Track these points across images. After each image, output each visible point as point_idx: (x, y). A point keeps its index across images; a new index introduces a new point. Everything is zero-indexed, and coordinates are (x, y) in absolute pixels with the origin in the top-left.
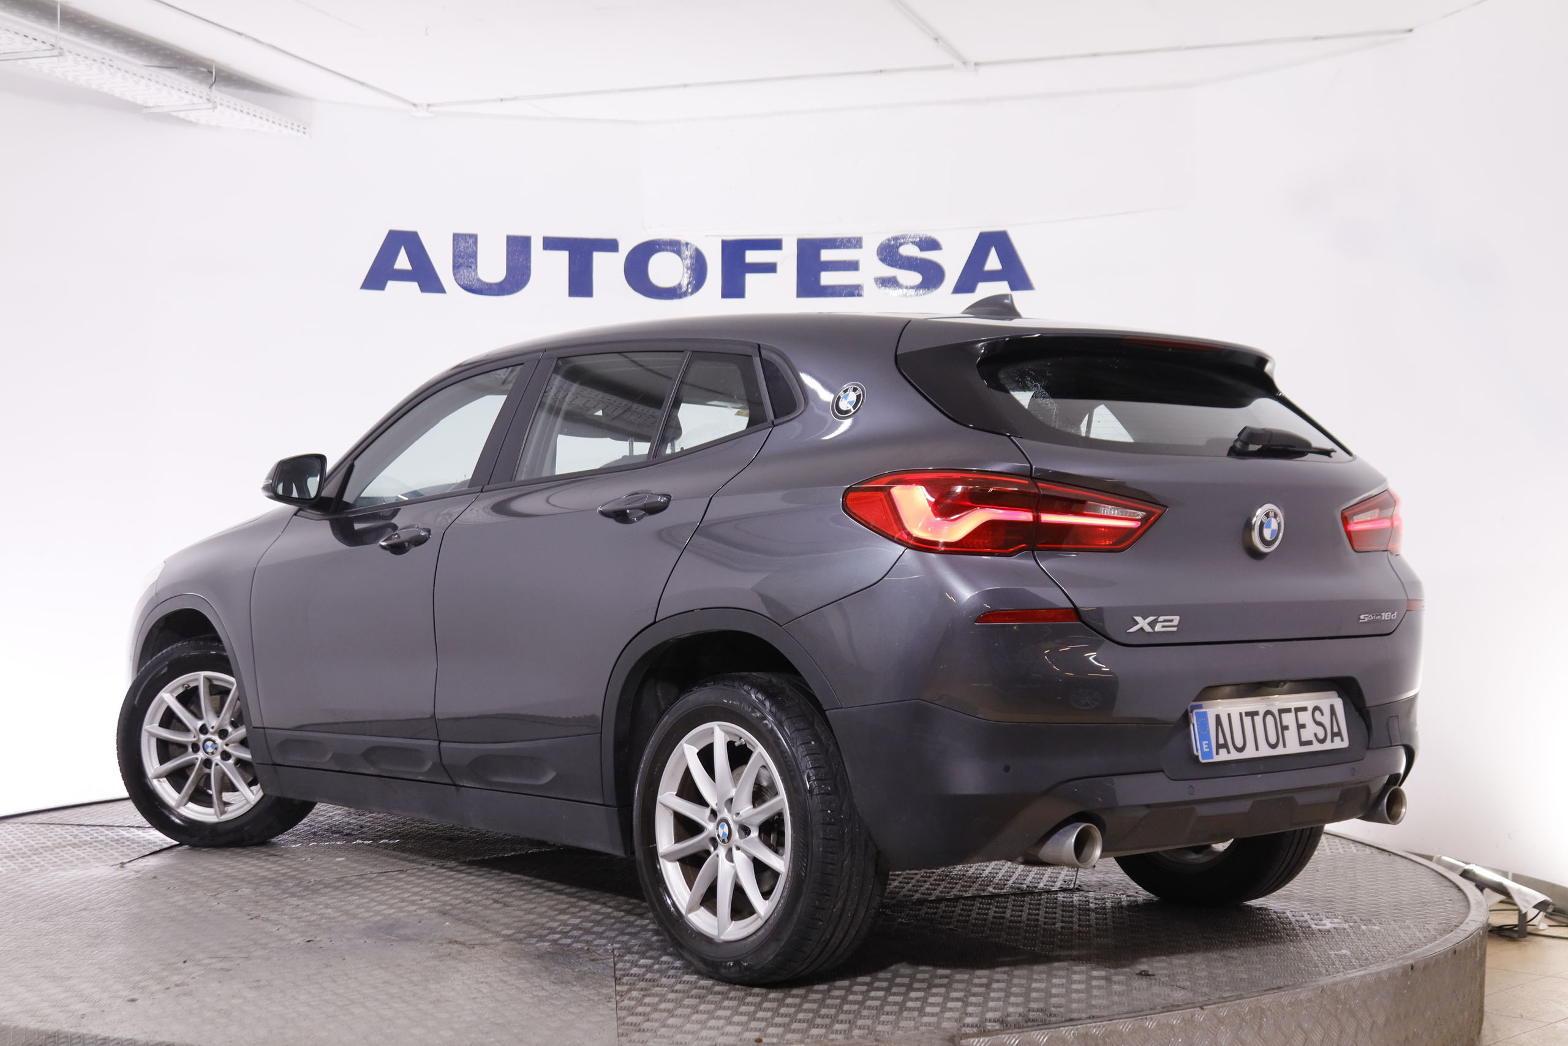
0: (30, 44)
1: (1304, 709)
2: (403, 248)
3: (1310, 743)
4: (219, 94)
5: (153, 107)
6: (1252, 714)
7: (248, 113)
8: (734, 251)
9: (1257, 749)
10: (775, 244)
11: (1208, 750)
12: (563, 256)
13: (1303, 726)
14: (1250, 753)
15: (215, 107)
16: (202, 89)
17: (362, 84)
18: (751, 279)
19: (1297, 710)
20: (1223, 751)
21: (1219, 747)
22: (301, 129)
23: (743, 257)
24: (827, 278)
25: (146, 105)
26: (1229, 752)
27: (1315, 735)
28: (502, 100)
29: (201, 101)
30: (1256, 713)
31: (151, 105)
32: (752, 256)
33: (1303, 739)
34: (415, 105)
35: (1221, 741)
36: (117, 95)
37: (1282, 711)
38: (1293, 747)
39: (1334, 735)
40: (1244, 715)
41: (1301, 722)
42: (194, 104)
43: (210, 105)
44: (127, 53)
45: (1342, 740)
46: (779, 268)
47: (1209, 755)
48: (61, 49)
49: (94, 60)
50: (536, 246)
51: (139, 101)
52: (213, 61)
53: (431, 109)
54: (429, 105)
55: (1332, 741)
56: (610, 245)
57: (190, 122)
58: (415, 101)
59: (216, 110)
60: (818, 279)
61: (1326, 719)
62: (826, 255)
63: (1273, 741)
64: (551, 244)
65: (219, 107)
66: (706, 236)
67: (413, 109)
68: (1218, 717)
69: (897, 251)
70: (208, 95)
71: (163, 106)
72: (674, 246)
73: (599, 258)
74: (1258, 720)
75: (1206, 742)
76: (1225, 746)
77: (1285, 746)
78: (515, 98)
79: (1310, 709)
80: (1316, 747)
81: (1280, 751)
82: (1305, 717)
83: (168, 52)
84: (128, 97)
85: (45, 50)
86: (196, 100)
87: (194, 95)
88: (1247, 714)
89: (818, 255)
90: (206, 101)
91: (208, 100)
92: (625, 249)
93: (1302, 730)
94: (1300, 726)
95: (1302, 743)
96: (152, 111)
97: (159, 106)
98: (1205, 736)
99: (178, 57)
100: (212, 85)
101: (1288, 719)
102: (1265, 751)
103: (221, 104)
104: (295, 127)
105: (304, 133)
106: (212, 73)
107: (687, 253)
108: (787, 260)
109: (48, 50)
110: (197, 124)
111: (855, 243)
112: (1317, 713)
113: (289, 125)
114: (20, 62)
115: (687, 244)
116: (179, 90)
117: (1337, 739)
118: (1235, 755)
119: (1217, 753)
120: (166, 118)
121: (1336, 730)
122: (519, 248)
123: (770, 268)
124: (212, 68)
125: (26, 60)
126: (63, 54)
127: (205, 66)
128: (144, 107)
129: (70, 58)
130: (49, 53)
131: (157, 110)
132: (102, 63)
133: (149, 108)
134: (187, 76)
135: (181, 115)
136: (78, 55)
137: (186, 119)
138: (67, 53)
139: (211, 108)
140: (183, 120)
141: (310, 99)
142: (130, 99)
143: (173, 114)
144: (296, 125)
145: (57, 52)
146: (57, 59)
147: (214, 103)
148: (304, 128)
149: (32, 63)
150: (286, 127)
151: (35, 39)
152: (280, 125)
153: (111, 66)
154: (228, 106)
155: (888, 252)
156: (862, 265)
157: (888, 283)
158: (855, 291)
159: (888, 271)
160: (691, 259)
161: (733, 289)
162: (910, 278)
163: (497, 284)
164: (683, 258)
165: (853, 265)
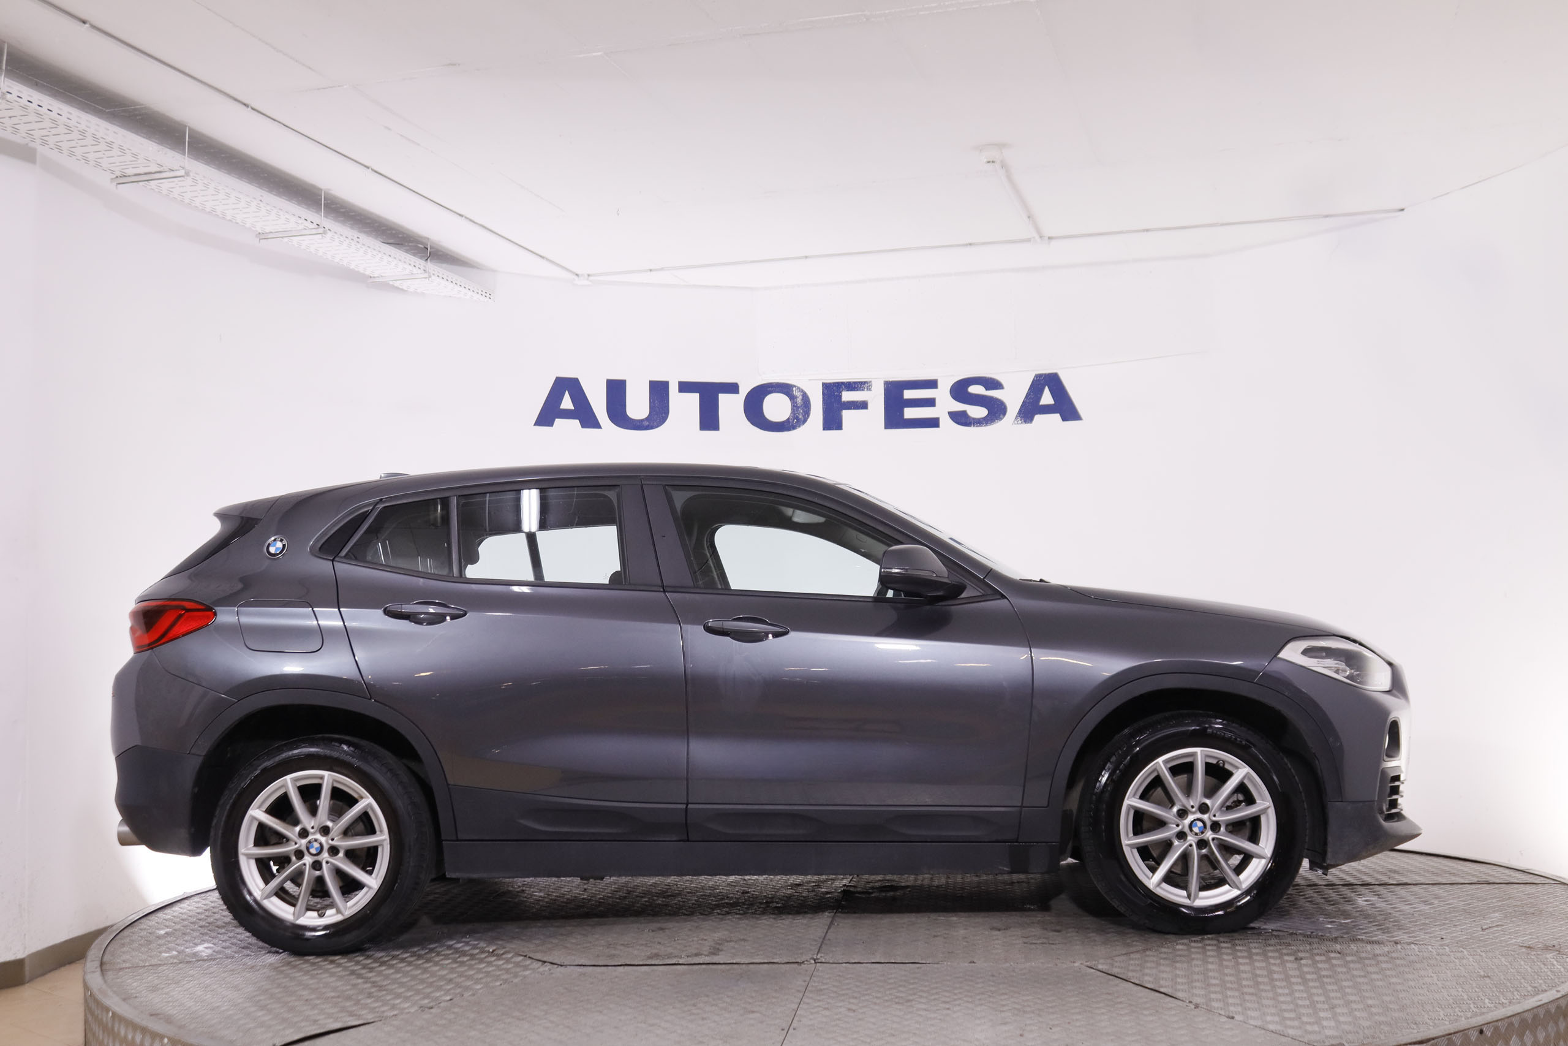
0: (301, 224)
2: (567, 391)
4: (431, 266)
5: (378, 277)
7: (452, 282)
8: (832, 392)
12: (696, 397)
15: (430, 277)
16: (420, 262)
17: (542, 257)
18: (846, 414)
22: (488, 295)
24: (910, 413)
25: (372, 275)
28: (651, 270)
29: (419, 271)
31: (376, 275)
32: (847, 396)
34: (577, 275)
36: (352, 267)
42: (412, 274)
43: (426, 275)
44: (361, 232)
48: (324, 227)
50: (673, 389)
51: (367, 273)
52: (428, 239)
53: (590, 278)
54: (589, 275)
56: (733, 388)
57: (402, 289)
58: (578, 273)
59: (430, 279)
62: (909, 394)
64: (685, 387)
65: (433, 277)
66: (810, 380)
67: (576, 277)
70: (424, 266)
71: (385, 276)
72: (784, 389)
73: (723, 398)
78: (662, 269)
83: (394, 232)
85: (311, 229)
86: (415, 270)
87: (415, 267)
89: (902, 395)
90: (423, 272)
91: (424, 270)
92: (744, 391)
96: (376, 280)
97: (382, 277)
99: (399, 234)
100: (427, 259)
103: (434, 275)
105: (490, 299)
106: (426, 249)
108: (876, 398)
109: (316, 228)
110: (406, 291)
111: (932, 384)
113: (480, 292)
114: (286, 239)
115: (795, 386)
116: (404, 263)
120: (385, 286)
123: (863, 405)
124: (427, 245)
125: (291, 238)
126: (325, 233)
127: (422, 243)
128: (371, 277)
129: (329, 234)
130: (314, 232)
131: (381, 280)
132: (352, 240)
133: (374, 277)
134: (407, 251)
135: (397, 284)
136: (336, 233)
137: (401, 287)
138: (328, 231)
139: (426, 278)
140: (397, 288)
141: (494, 271)
142: (362, 271)
143: (391, 283)
144: (484, 292)
145: (321, 230)
146: (319, 236)
147: (429, 273)
148: (490, 294)
149: (296, 241)
150: (477, 293)
151: (306, 220)
152: (473, 291)
153: (358, 243)
154: (439, 276)
155: (960, 391)
156: (937, 402)
157: (960, 418)
158: (933, 423)
159: (959, 407)
160: (799, 400)
161: (832, 422)
162: (978, 412)
163: (642, 421)
164: (792, 398)
165: (931, 402)
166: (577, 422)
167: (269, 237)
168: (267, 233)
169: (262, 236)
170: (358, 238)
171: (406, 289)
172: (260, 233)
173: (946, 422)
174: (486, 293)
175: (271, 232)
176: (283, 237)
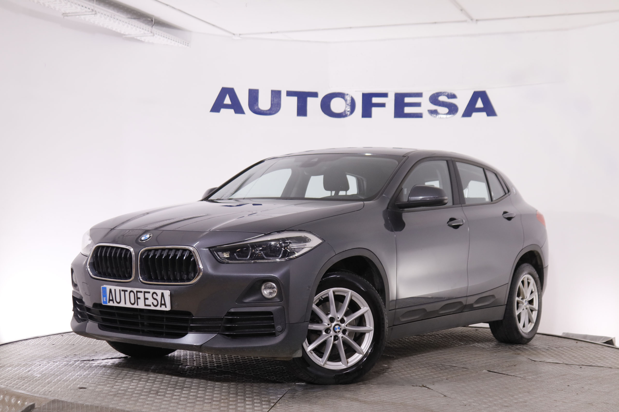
0: (83, 9)
2: (227, 95)
4: (155, 29)
7: (166, 38)
8: (367, 98)
10: (385, 95)
15: (154, 35)
16: (149, 28)
17: (214, 25)
18: (375, 110)
22: (187, 44)
23: (371, 100)
24: (407, 110)
25: (124, 34)
28: (271, 33)
29: (148, 32)
32: (375, 100)
34: (234, 34)
36: (114, 29)
42: (145, 34)
43: (152, 34)
44: (118, 12)
46: (387, 105)
48: (95, 11)
49: (108, 16)
50: (284, 94)
51: (122, 32)
52: (153, 16)
53: (241, 36)
54: (240, 35)
56: (315, 95)
58: (234, 33)
59: (154, 37)
60: (403, 110)
62: (407, 100)
64: (290, 94)
65: (156, 35)
66: (356, 91)
67: (233, 36)
69: (438, 100)
70: (151, 30)
71: (132, 35)
72: (341, 95)
73: (310, 100)
78: (277, 32)
83: (135, 12)
84: (118, 31)
85: (89, 12)
86: (146, 32)
87: (146, 30)
89: (403, 100)
91: (151, 32)
92: (321, 96)
96: (127, 36)
97: (130, 35)
99: (139, 14)
100: (153, 26)
103: (156, 34)
104: (184, 43)
105: (188, 46)
106: (152, 21)
107: (348, 98)
108: (390, 102)
109: (90, 12)
110: (144, 42)
111: (419, 95)
114: (77, 17)
115: (347, 95)
116: (140, 28)
120: (132, 39)
122: (276, 95)
123: (383, 105)
124: (153, 18)
125: (80, 16)
126: (96, 14)
127: (150, 18)
129: (99, 15)
130: (90, 13)
131: (129, 36)
132: (112, 17)
133: (126, 35)
134: (142, 22)
135: (138, 38)
136: (102, 14)
137: (140, 39)
138: (98, 13)
139: (152, 36)
140: (139, 41)
141: (190, 31)
143: (135, 38)
144: (185, 42)
145: (94, 13)
146: (94, 15)
147: (154, 33)
148: (188, 44)
149: (82, 17)
150: (181, 43)
151: (86, 7)
152: (179, 42)
153: (114, 18)
154: (159, 35)
155: (434, 99)
156: (422, 105)
157: (433, 112)
158: (419, 116)
159: (434, 107)
160: (349, 101)
161: (367, 114)
162: (443, 110)
163: (266, 111)
164: (346, 101)
165: (418, 105)
166: (232, 111)
167: (68, 16)
168: (67, 13)
169: (65, 14)
170: (114, 16)
172: (64, 13)
173: (426, 115)
174: (186, 43)
175: (69, 13)
176: (76, 16)
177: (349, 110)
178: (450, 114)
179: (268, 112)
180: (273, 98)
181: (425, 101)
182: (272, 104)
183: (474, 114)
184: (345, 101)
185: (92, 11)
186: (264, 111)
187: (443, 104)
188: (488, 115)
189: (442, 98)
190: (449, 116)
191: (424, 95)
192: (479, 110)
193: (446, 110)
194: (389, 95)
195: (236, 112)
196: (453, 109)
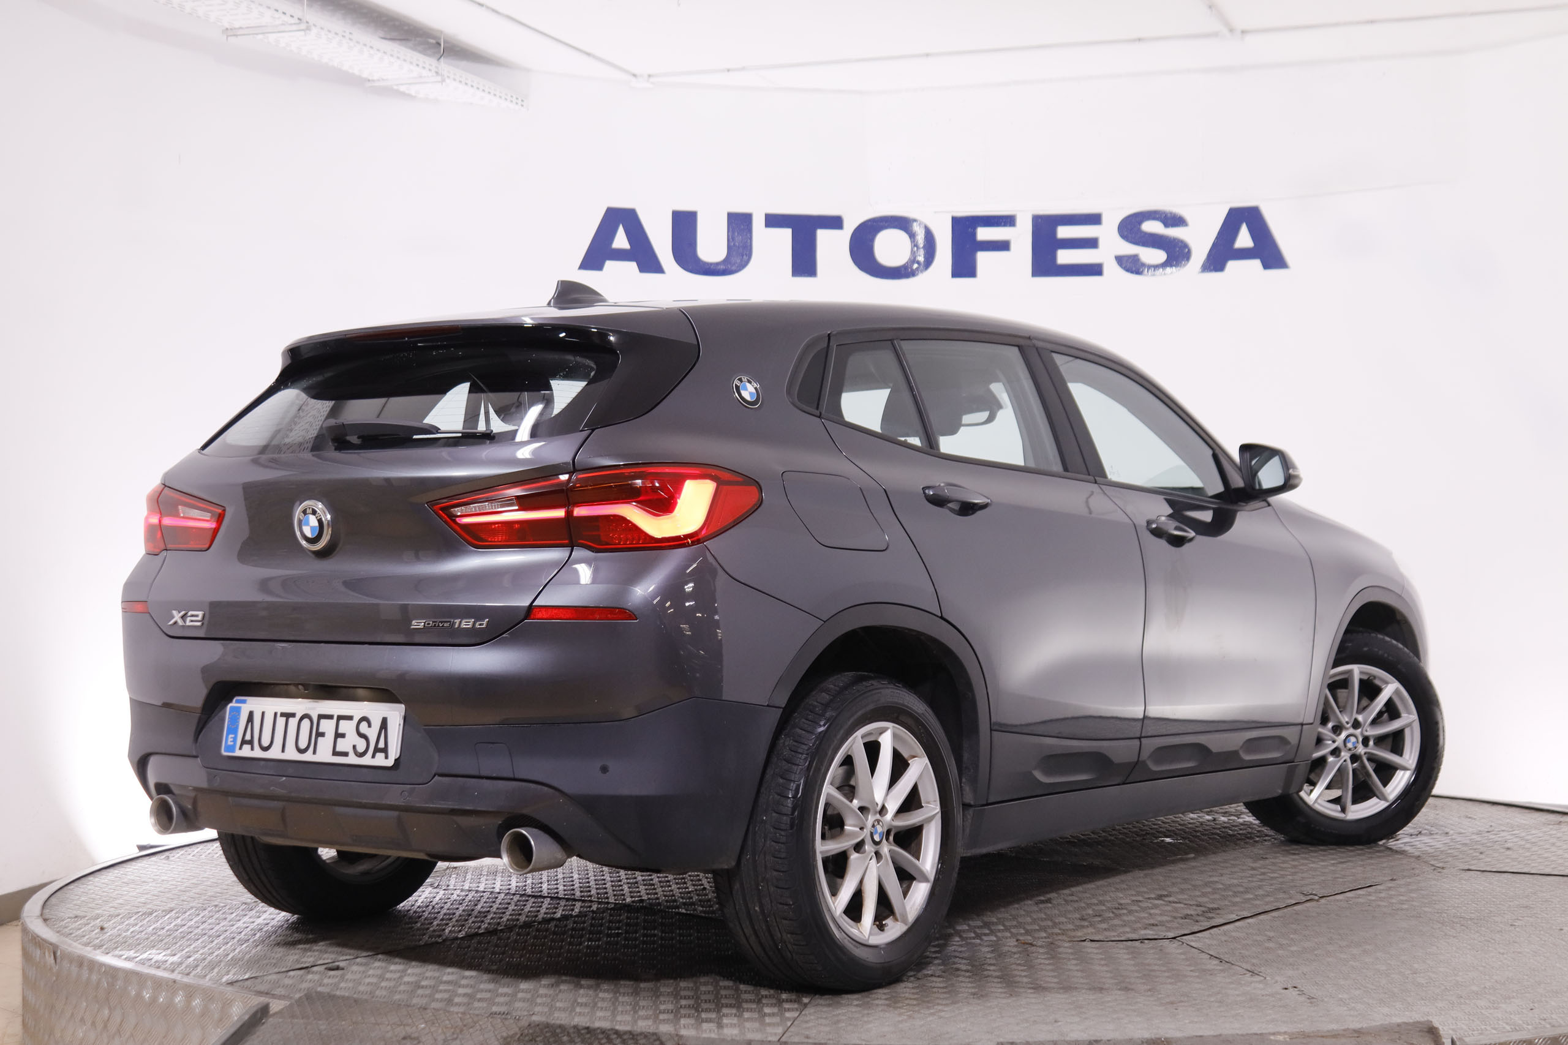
0: (279, 18)
1: (350, 718)
2: (621, 226)
3: (346, 754)
4: (446, 66)
5: (379, 80)
6: (288, 716)
7: (472, 86)
8: (964, 228)
9: (283, 751)
10: (1007, 221)
11: (232, 743)
12: (786, 234)
13: (343, 736)
14: (275, 753)
15: (443, 81)
16: (430, 62)
17: (588, 54)
18: (983, 258)
19: (340, 718)
20: (247, 747)
21: (244, 742)
22: (519, 101)
23: (974, 234)
24: (1065, 257)
25: (370, 78)
26: (252, 749)
27: (354, 747)
28: (728, 70)
29: (430, 73)
30: (293, 715)
31: (375, 78)
32: (984, 234)
33: (338, 749)
34: (635, 75)
35: (248, 737)
36: (347, 68)
37: (321, 717)
38: (324, 754)
39: (377, 750)
40: (279, 715)
41: (340, 731)
42: (421, 77)
43: (439, 78)
44: (353, 24)
45: (386, 757)
46: (1013, 246)
47: (231, 748)
48: (307, 22)
49: (336, 34)
50: (758, 223)
51: (365, 75)
52: (441, 32)
53: (652, 80)
54: (649, 76)
55: (373, 756)
56: (835, 222)
57: (409, 95)
58: (637, 72)
59: (444, 84)
60: (1054, 257)
61: (372, 733)
62: (1064, 232)
63: (303, 744)
64: (773, 221)
65: (448, 81)
66: (935, 212)
68: (251, 714)
69: (1139, 230)
70: (437, 67)
71: (387, 80)
72: (902, 223)
73: (823, 236)
74: (293, 722)
75: (233, 736)
76: (251, 742)
77: (314, 752)
78: (743, 69)
79: (356, 720)
80: (352, 759)
81: (308, 757)
82: (346, 727)
83: (397, 23)
84: (356, 70)
85: (291, 24)
86: (425, 73)
87: (424, 68)
88: (283, 715)
89: (1054, 233)
90: (434, 74)
91: (437, 73)
92: (850, 226)
93: (339, 740)
94: (339, 735)
95: (335, 753)
96: (377, 84)
97: (383, 80)
98: (233, 730)
99: (406, 28)
100: (439, 59)
101: (328, 726)
102: (291, 754)
103: (448, 77)
104: (514, 99)
105: (522, 105)
106: (439, 44)
107: (918, 231)
108: (1021, 237)
109: (295, 24)
110: (415, 97)
111: (1094, 219)
112: (364, 724)
113: (509, 98)
114: (260, 36)
115: (915, 220)
116: (411, 63)
117: (380, 756)
118: (258, 753)
119: (240, 748)
120: (389, 92)
121: (381, 745)
122: (739, 224)
123: (1003, 246)
124: (440, 39)
125: (267, 35)
126: (308, 29)
127: (434, 37)
128: (369, 80)
129: (313, 32)
130: (295, 27)
131: (381, 84)
132: (344, 36)
133: (373, 81)
134: (414, 48)
135: (402, 89)
136: (322, 28)
137: (407, 92)
138: (313, 28)
139: (439, 82)
140: (404, 95)
141: (527, 70)
142: (356, 72)
143: (395, 87)
145: (303, 26)
146: (302, 33)
147: (442, 76)
148: (522, 101)
149: (272, 38)
150: (506, 99)
151: (284, 13)
152: (500, 97)
153: (350, 39)
154: (455, 80)
155: (1130, 228)
156: (1101, 243)
157: (1131, 265)
158: (1095, 270)
159: (1129, 249)
160: (920, 238)
161: (964, 267)
162: (1154, 256)
163: (717, 264)
164: (912, 236)
165: (1091, 243)
166: (633, 265)
167: (238, 33)
168: (235, 29)
169: (230, 32)
170: (350, 33)
171: (414, 94)
172: (227, 29)
173: (1111, 269)
174: (517, 99)
175: (241, 28)
176: (257, 34)
177: (921, 259)
178: (1171, 266)
179: (722, 267)
180: (733, 232)
181: (1108, 234)
182: (729, 248)
183: (1232, 265)
184: (910, 237)
185: (298, 21)
186: (711, 264)
187: (1154, 241)
188: (1266, 266)
189: (1151, 227)
190: (1168, 270)
191: (1104, 219)
192: (1244, 254)
193: (1160, 256)
194: (1018, 221)
195: (643, 268)
196: (1177, 253)
